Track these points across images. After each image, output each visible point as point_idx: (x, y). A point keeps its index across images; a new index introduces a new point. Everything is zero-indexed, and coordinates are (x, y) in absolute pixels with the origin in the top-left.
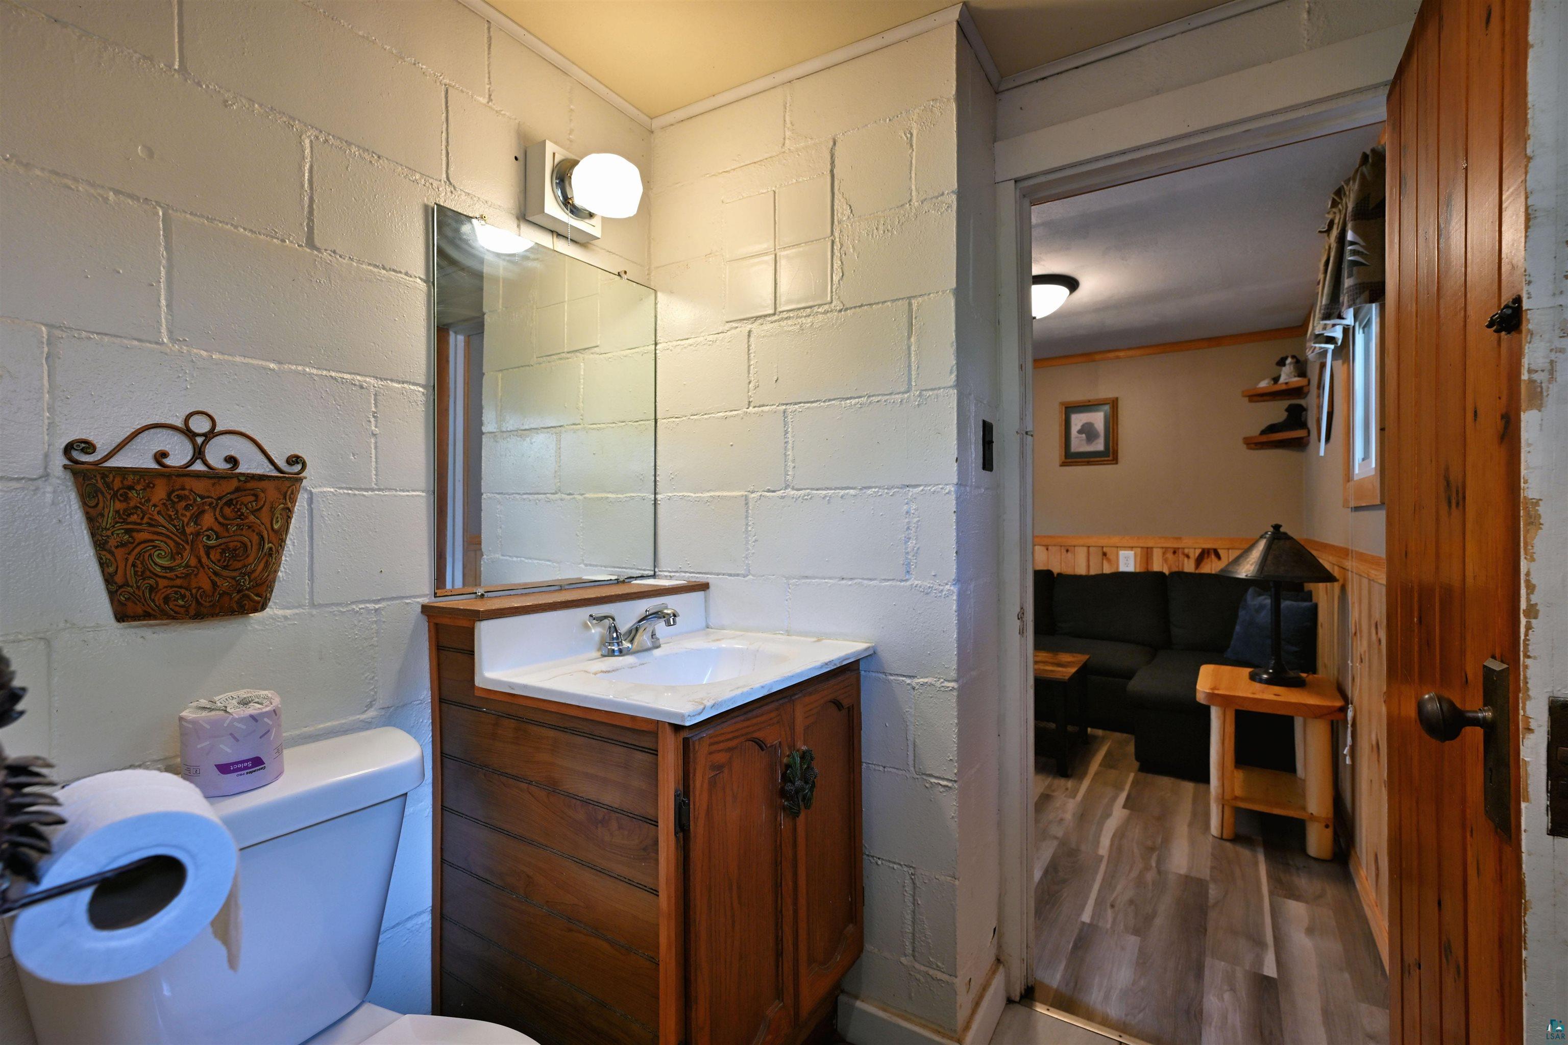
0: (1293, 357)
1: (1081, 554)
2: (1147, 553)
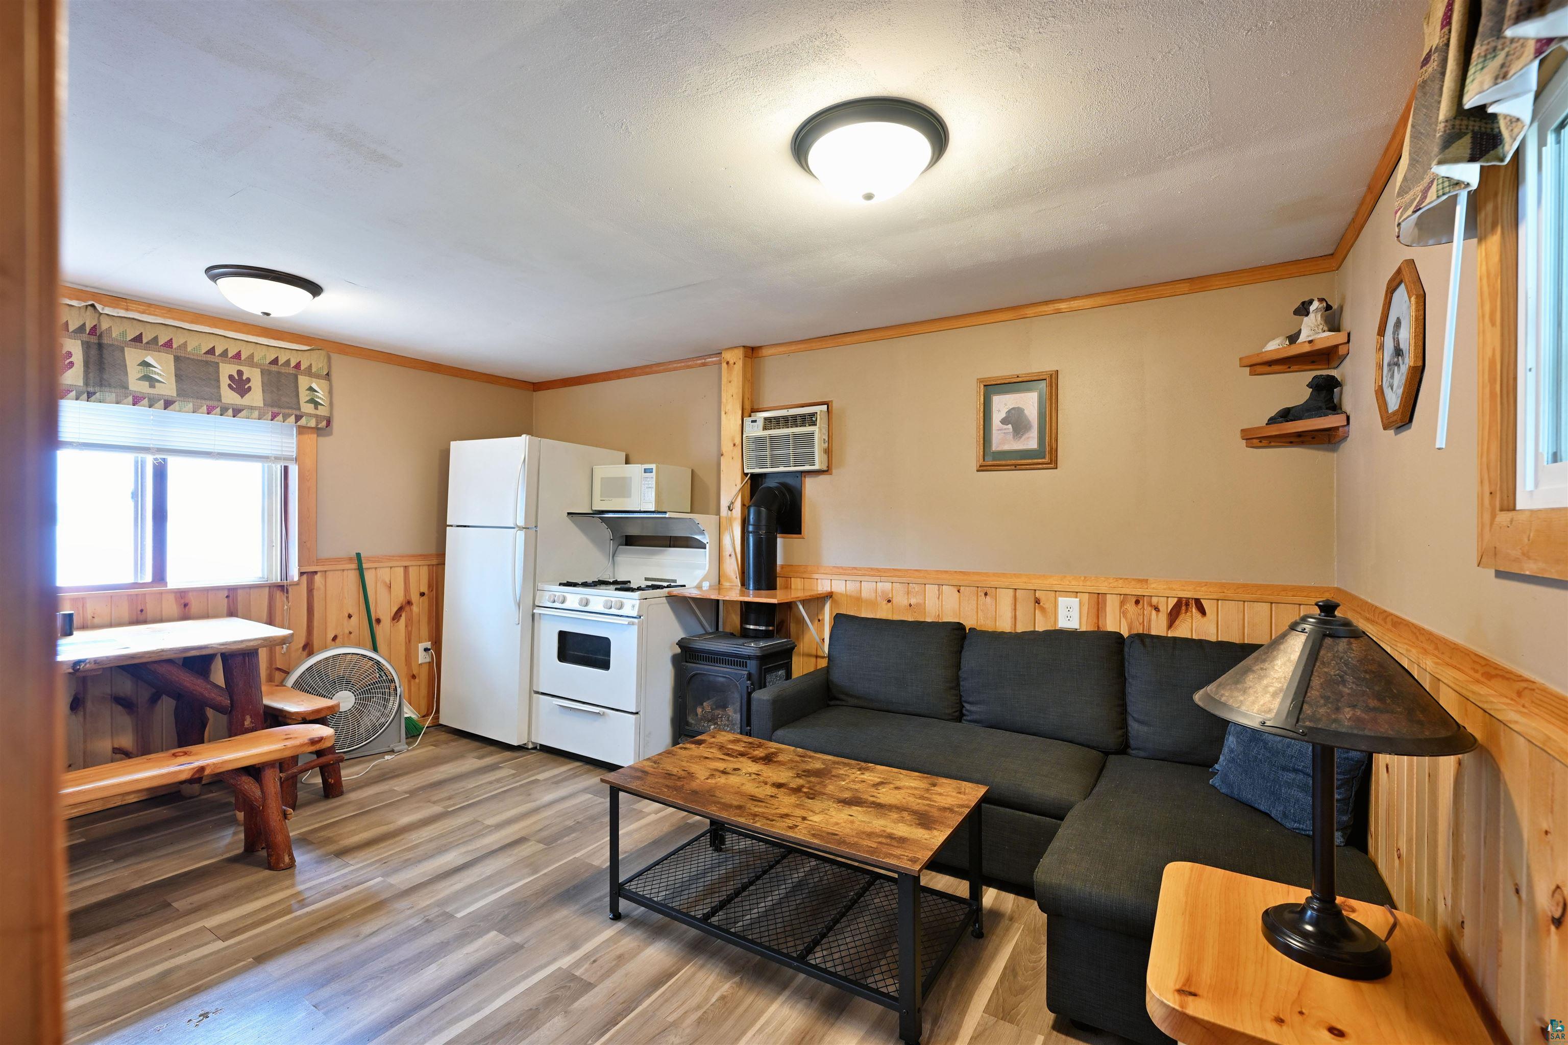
0: (1321, 300)
1: (1005, 598)
2: (1098, 602)
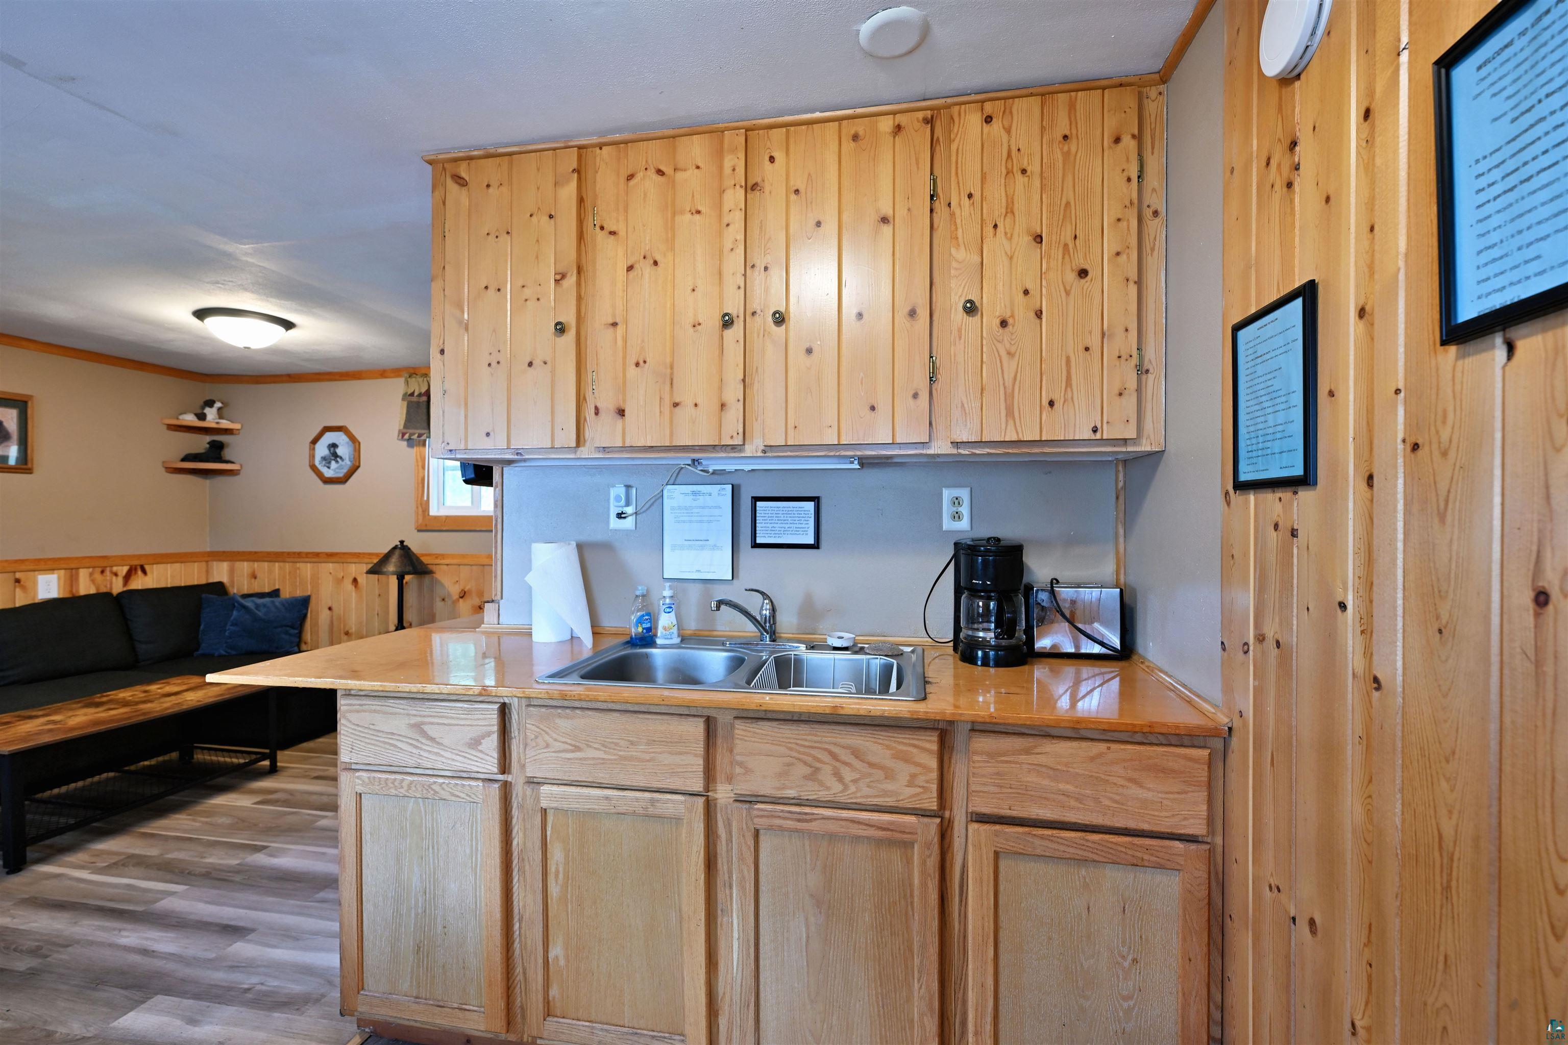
2: (72, 575)
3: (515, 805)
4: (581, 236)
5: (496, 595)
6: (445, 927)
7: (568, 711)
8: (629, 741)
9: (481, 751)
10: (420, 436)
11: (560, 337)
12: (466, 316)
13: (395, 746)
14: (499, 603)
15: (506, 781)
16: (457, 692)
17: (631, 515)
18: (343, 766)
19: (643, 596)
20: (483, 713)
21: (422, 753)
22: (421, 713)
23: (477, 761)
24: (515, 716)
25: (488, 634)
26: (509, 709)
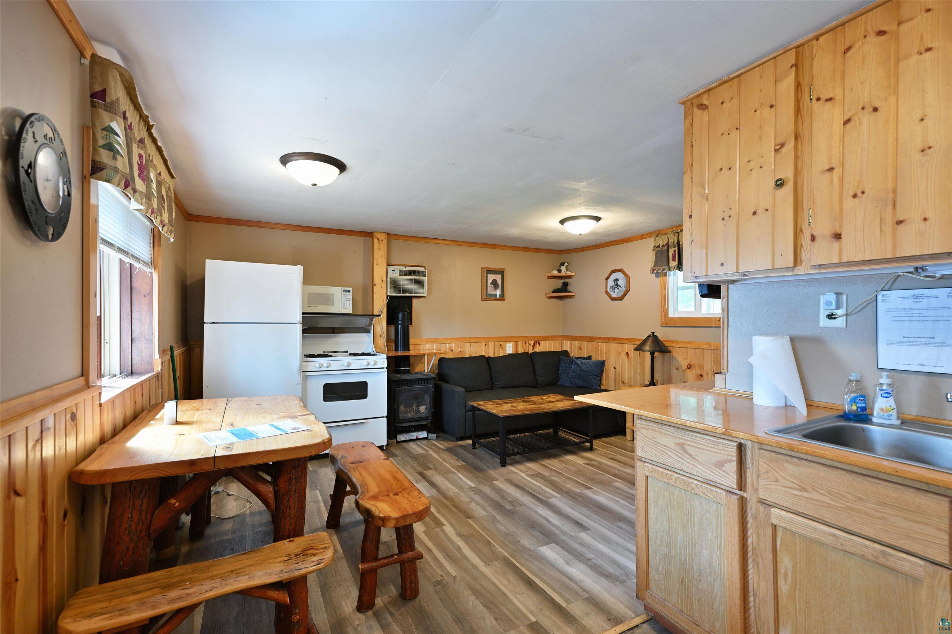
1: (491, 346)
2: (517, 344)
3: (749, 515)
4: (798, 111)
5: (723, 369)
6: (699, 576)
7: (795, 459)
8: (856, 496)
9: (724, 471)
10: (663, 270)
11: (779, 189)
12: (707, 191)
13: (667, 454)
14: (725, 375)
15: (743, 496)
16: (708, 429)
17: (842, 316)
18: (637, 458)
19: (857, 381)
20: (726, 446)
21: (684, 462)
22: (683, 438)
23: (721, 477)
24: (749, 454)
25: (718, 394)
26: (744, 448)
